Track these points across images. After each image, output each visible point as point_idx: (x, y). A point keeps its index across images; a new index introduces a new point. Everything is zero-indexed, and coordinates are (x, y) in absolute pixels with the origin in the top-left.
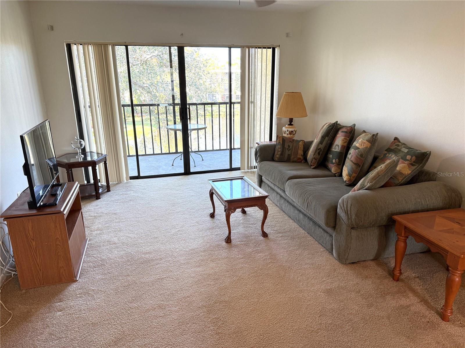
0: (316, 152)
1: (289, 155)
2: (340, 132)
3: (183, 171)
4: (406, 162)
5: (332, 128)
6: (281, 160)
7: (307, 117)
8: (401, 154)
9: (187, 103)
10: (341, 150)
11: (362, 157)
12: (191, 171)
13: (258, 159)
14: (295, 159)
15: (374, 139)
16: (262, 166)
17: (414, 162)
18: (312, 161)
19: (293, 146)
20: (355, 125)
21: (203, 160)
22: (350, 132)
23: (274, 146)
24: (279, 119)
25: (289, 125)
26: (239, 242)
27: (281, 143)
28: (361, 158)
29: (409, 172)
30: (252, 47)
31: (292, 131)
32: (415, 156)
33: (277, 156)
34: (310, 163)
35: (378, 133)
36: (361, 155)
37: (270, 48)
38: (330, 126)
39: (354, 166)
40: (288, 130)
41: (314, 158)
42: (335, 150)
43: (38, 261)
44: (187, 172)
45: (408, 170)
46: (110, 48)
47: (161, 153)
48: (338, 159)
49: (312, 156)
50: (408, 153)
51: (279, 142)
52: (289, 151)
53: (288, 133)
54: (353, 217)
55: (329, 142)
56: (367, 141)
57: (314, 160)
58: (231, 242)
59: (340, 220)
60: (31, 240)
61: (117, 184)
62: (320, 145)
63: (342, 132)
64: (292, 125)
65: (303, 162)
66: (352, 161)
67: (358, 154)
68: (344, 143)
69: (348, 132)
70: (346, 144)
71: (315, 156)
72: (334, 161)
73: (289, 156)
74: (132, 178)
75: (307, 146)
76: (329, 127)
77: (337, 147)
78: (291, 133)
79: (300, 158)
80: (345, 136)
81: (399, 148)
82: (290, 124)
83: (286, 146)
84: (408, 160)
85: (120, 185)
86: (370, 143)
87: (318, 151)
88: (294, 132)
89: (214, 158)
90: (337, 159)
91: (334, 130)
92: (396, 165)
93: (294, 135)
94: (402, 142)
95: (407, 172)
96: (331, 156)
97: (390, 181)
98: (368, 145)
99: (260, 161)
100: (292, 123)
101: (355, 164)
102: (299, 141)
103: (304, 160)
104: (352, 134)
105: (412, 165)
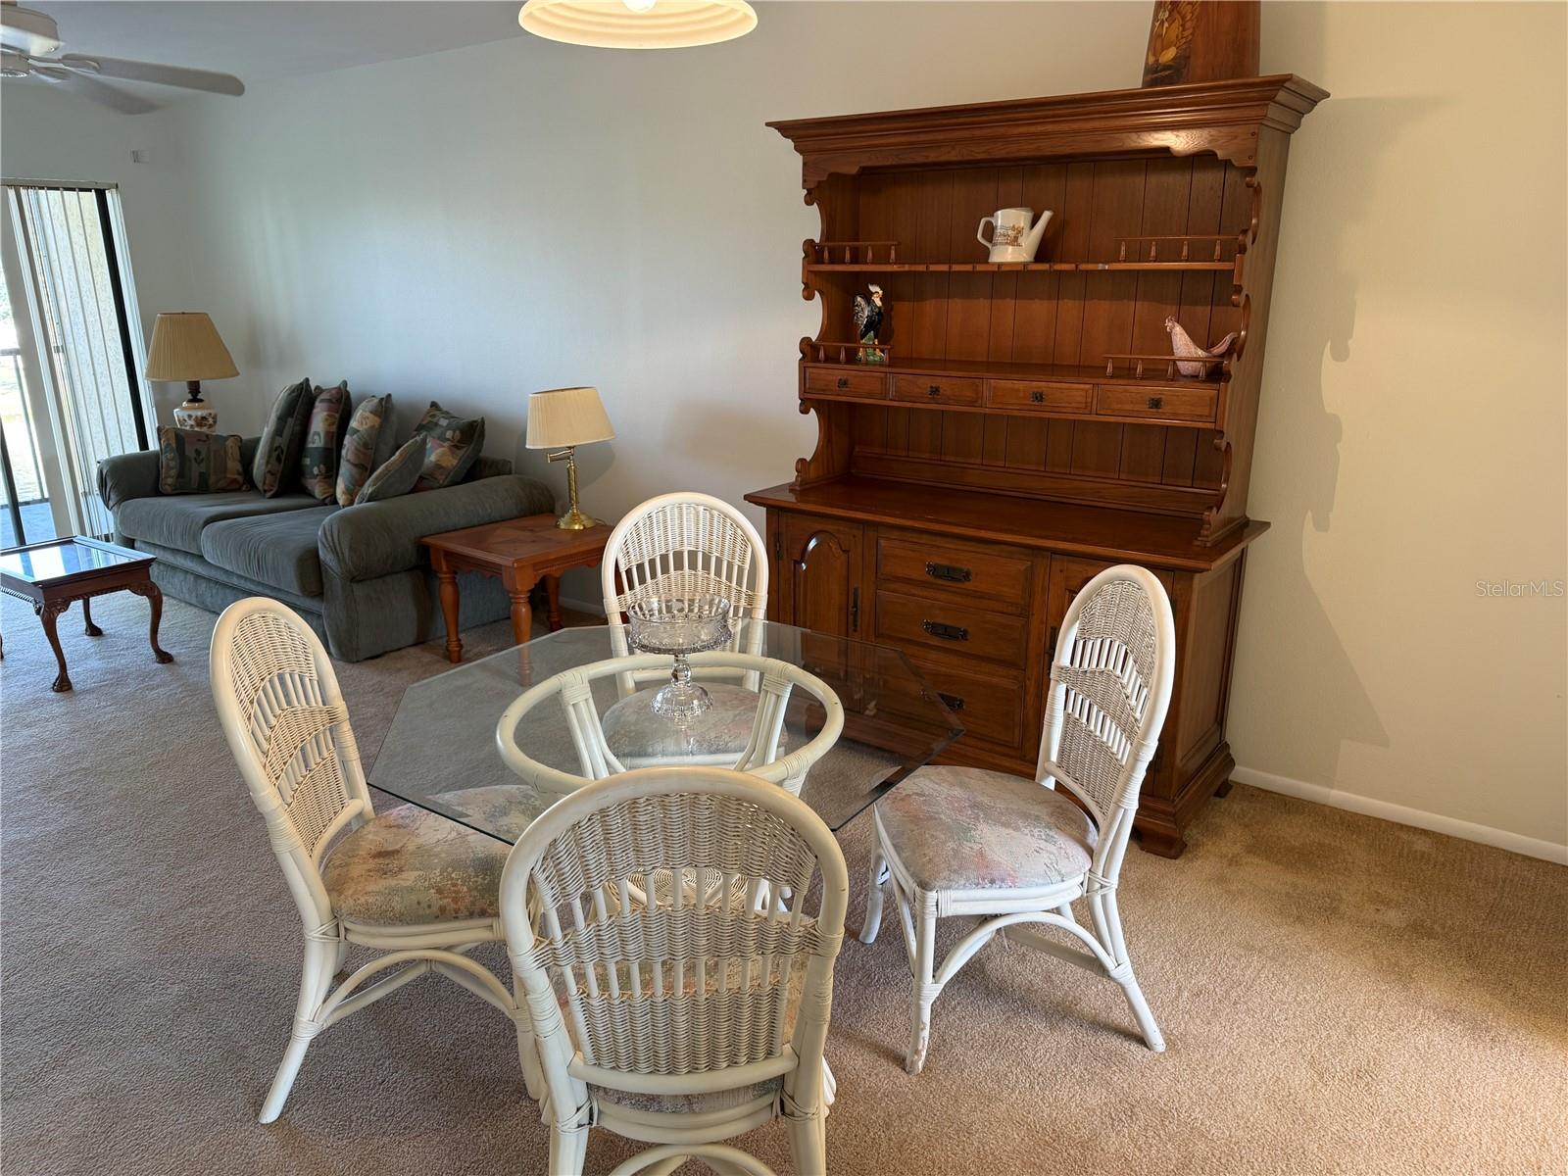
0: (270, 456)
1: (201, 475)
2: (317, 404)
4: (446, 444)
5: (299, 396)
6: (182, 490)
7: (239, 377)
8: (438, 431)
10: (326, 443)
11: (368, 449)
13: (112, 496)
14: (222, 484)
15: (385, 407)
16: (128, 510)
17: (458, 442)
18: (265, 478)
19: (208, 450)
20: (345, 383)
22: (339, 400)
23: (156, 456)
24: (158, 389)
25: (190, 401)
27: (174, 445)
28: (369, 452)
29: (455, 462)
30: (28, 187)
31: (204, 418)
32: (459, 430)
33: (168, 480)
34: (260, 485)
35: (389, 396)
36: (366, 445)
37: (90, 190)
38: (293, 391)
39: (355, 470)
40: (190, 416)
41: (269, 472)
42: (315, 446)
45: (451, 458)
48: (325, 465)
49: (263, 467)
50: (448, 427)
51: (168, 445)
52: (199, 464)
53: (192, 422)
54: (347, 554)
55: (297, 428)
56: (371, 412)
57: (269, 478)
58: (68, 687)
59: (327, 572)
62: (277, 438)
63: (322, 401)
64: (201, 401)
65: (244, 488)
66: (348, 461)
67: (358, 444)
68: (332, 424)
69: (334, 400)
70: (334, 429)
71: (270, 466)
72: (316, 470)
73: (203, 478)
75: (247, 450)
76: (290, 394)
77: (316, 437)
78: (201, 421)
79: (235, 481)
80: (330, 410)
81: (435, 420)
82: (195, 399)
83: (190, 452)
84: (448, 440)
86: (380, 417)
87: (275, 454)
88: (211, 421)
90: (322, 466)
91: (302, 399)
92: (421, 450)
93: (211, 426)
94: (445, 409)
95: (451, 462)
96: (308, 461)
97: (422, 483)
98: (376, 421)
99: (119, 502)
100: (200, 396)
101: (356, 465)
102: (226, 439)
103: (246, 483)
104: (343, 403)
105: (457, 447)
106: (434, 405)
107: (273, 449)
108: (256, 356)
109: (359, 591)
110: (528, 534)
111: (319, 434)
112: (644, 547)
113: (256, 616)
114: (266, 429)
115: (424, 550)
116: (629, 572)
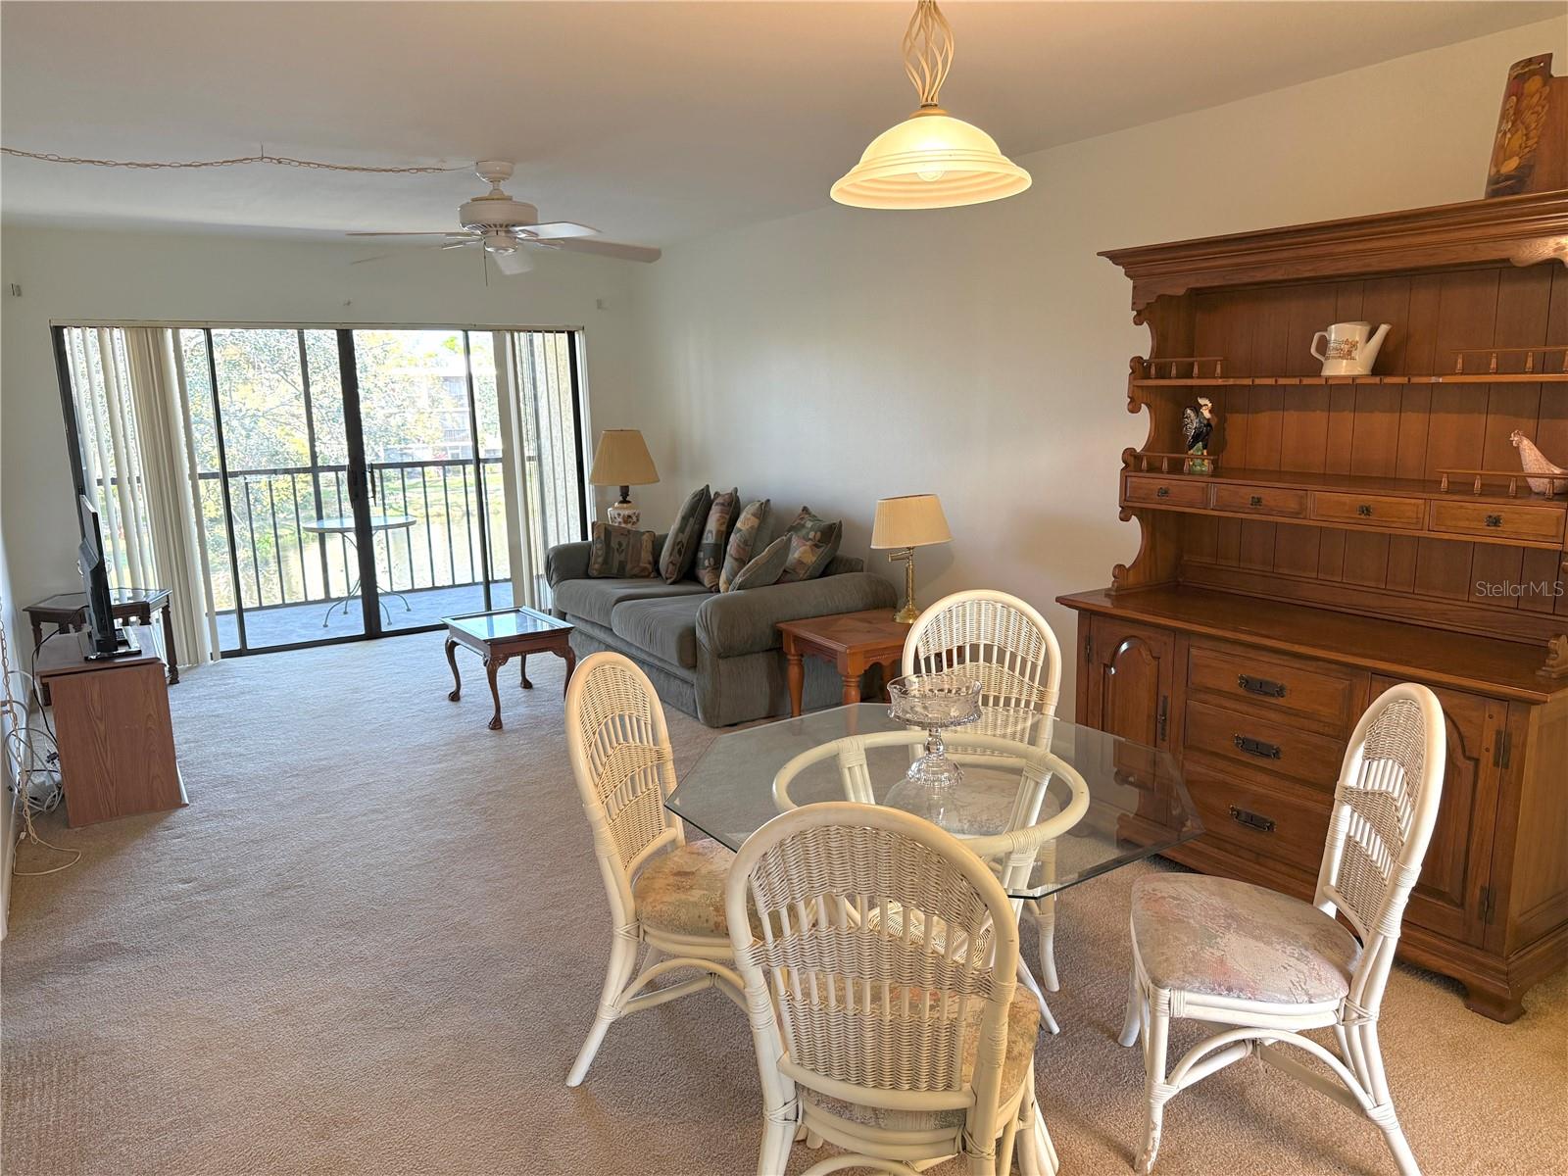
0: (673, 549)
1: (620, 562)
2: (713, 507)
3: (362, 631)
4: (808, 543)
5: (700, 500)
6: (605, 575)
7: (658, 484)
8: (804, 532)
10: (716, 540)
11: (747, 545)
12: (384, 629)
13: (553, 577)
14: (636, 571)
15: (764, 510)
16: (564, 589)
17: (819, 541)
18: (667, 568)
19: (629, 542)
20: (736, 490)
21: (408, 610)
22: (730, 504)
23: (590, 546)
24: (600, 492)
25: (621, 502)
26: (517, 725)
27: (604, 538)
28: (747, 548)
29: (814, 559)
30: (519, 331)
31: (629, 517)
32: (821, 531)
33: (595, 567)
34: (663, 573)
35: (768, 501)
36: (745, 543)
37: (563, 332)
38: (696, 496)
39: (735, 564)
40: (619, 515)
41: (671, 562)
42: (708, 542)
44: (373, 631)
45: (811, 556)
48: (714, 558)
49: (668, 558)
50: (812, 529)
51: (599, 537)
52: (620, 553)
53: (620, 520)
54: (716, 634)
55: (697, 526)
56: (753, 515)
57: (671, 566)
58: (501, 727)
59: (701, 648)
60: (98, 722)
61: (189, 669)
62: (680, 535)
63: (717, 504)
64: (629, 502)
65: (651, 573)
66: (731, 556)
67: (740, 540)
68: (721, 525)
69: (727, 504)
70: (724, 528)
71: (673, 558)
72: (706, 563)
73: (622, 565)
74: (226, 655)
75: (657, 544)
76: (691, 499)
77: (710, 535)
78: (627, 519)
79: (645, 569)
80: (722, 512)
81: (803, 522)
82: (624, 501)
83: (614, 545)
84: (811, 539)
85: (200, 670)
86: (759, 519)
87: (677, 548)
88: (635, 519)
89: (440, 604)
90: (711, 559)
91: (703, 503)
92: (786, 547)
93: (634, 523)
94: (813, 513)
95: (811, 559)
96: (701, 555)
97: (785, 576)
98: (755, 522)
99: (557, 582)
100: (628, 499)
101: (736, 559)
102: (643, 533)
103: (654, 572)
104: (733, 507)
105: (816, 546)
106: (805, 509)
107: (676, 543)
108: (674, 466)
109: (723, 665)
110: (866, 625)
111: (711, 532)
112: (943, 637)
113: (607, 667)
114: (672, 527)
115: (778, 634)
116: (927, 660)
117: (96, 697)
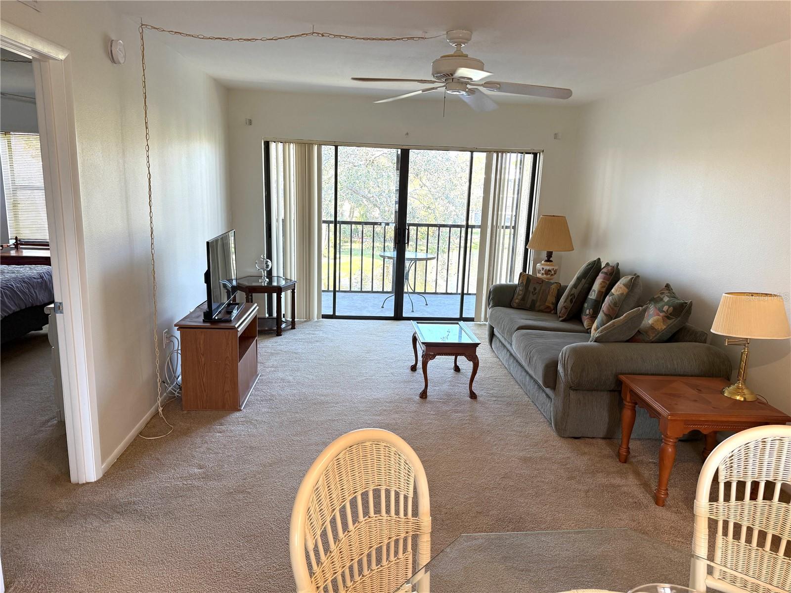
0: (567, 298)
1: (533, 300)
2: (600, 274)
3: (392, 315)
4: (661, 314)
5: (592, 268)
6: (521, 307)
7: (573, 251)
8: (660, 305)
9: (407, 222)
10: (597, 297)
11: (616, 306)
12: (404, 315)
13: (491, 303)
14: (542, 307)
15: (635, 281)
16: (493, 312)
17: (670, 314)
18: (562, 310)
19: (540, 290)
20: (618, 264)
21: (427, 305)
22: (611, 274)
23: (515, 286)
25: (546, 261)
26: (437, 399)
27: (525, 284)
28: (615, 308)
29: (665, 327)
31: (549, 271)
32: (673, 307)
33: (517, 301)
34: (558, 313)
36: (615, 304)
37: (531, 153)
38: (589, 265)
39: (605, 318)
40: (543, 269)
41: (564, 307)
42: (591, 297)
43: (204, 380)
44: (398, 316)
45: (662, 324)
46: (316, 147)
47: (371, 290)
48: (593, 310)
49: (563, 304)
50: (667, 304)
51: (522, 283)
52: (533, 295)
53: (543, 272)
54: (569, 373)
55: (587, 285)
56: (623, 284)
57: (564, 310)
58: (426, 398)
59: (559, 379)
60: (202, 356)
61: (305, 321)
62: (575, 289)
63: (604, 272)
64: (551, 261)
65: (552, 312)
66: (603, 311)
67: (611, 302)
68: (602, 287)
69: (608, 274)
70: (604, 290)
71: (565, 304)
72: (587, 312)
73: (534, 302)
74: (325, 317)
75: (561, 290)
76: (587, 266)
77: (593, 293)
78: (548, 272)
79: (548, 307)
80: (604, 279)
81: (662, 296)
82: (548, 260)
83: (531, 289)
84: (664, 311)
85: (309, 323)
86: (627, 288)
87: (570, 298)
88: (553, 272)
89: (444, 303)
90: (591, 310)
91: (595, 268)
92: (641, 316)
93: (552, 275)
94: (674, 291)
95: (661, 327)
96: (586, 305)
97: (637, 337)
98: (626, 290)
99: (494, 306)
100: (551, 259)
101: (605, 314)
102: (553, 283)
103: (551, 310)
104: (614, 275)
105: (668, 318)
106: (668, 286)
107: (570, 295)
108: (586, 241)
109: (573, 394)
110: (695, 392)
111: (595, 291)
114: (571, 283)
115: (619, 383)
117: (202, 342)
